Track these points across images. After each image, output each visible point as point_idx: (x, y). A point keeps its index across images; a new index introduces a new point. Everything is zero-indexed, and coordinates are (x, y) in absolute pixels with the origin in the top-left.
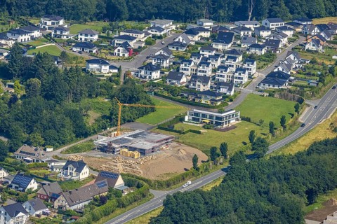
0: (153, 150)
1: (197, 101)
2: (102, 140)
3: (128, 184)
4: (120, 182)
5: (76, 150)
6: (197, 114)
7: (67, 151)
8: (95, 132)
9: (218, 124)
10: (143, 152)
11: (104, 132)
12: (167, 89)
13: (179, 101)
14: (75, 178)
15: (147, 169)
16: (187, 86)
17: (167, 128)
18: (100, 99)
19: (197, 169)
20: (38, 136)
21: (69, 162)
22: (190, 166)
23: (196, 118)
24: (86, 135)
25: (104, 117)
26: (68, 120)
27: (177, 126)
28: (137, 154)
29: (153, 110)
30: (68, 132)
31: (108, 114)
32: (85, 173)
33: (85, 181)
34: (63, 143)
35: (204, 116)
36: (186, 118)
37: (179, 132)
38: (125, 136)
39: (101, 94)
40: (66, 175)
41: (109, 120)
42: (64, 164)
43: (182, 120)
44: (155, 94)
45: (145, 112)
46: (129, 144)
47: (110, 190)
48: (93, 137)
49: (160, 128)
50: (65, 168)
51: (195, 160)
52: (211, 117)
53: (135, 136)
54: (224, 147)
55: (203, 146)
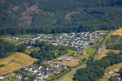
0: (70, 60)
1: (76, 50)
2: (59, 59)
3: (67, 67)
4: (65, 67)
5: (54, 61)
6: (77, 52)
7: (52, 61)
8: (57, 57)
9: (82, 54)
10: (68, 61)
11: (59, 57)
12: (69, 47)
13: (72, 50)
14: (56, 67)
15: (70, 64)
16: (73, 47)
17: (72, 56)
18: (56, 50)
19: (80, 64)
20: (46, 59)
21: (54, 64)
22: (79, 63)
23: (77, 53)
24: (55, 58)
25: (58, 54)
26: (52, 55)
27: (74, 55)
28: (67, 61)
29: (68, 52)
30: (52, 58)
31: (59, 53)
32: (58, 66)
33: (58, 67)
34: (51, 60)
35: (79, 53)
36: (75, 53)
37: (74, 56)
38: (64, 58)
39: (56, 49)
40: (54, 66)
41: (60, 55)
42: (53, 64)
43: (74, 54)
44: (67, 49)
45: (66, 53)
46: (65, 59)
47: (64, 69)
48: (57, 58)
49: (70, 56)
50: (54, 65)
51: (80, 62)
52: (80, 53)
53: (66, 57)
54: (85, 59)
55: (80, 59)
